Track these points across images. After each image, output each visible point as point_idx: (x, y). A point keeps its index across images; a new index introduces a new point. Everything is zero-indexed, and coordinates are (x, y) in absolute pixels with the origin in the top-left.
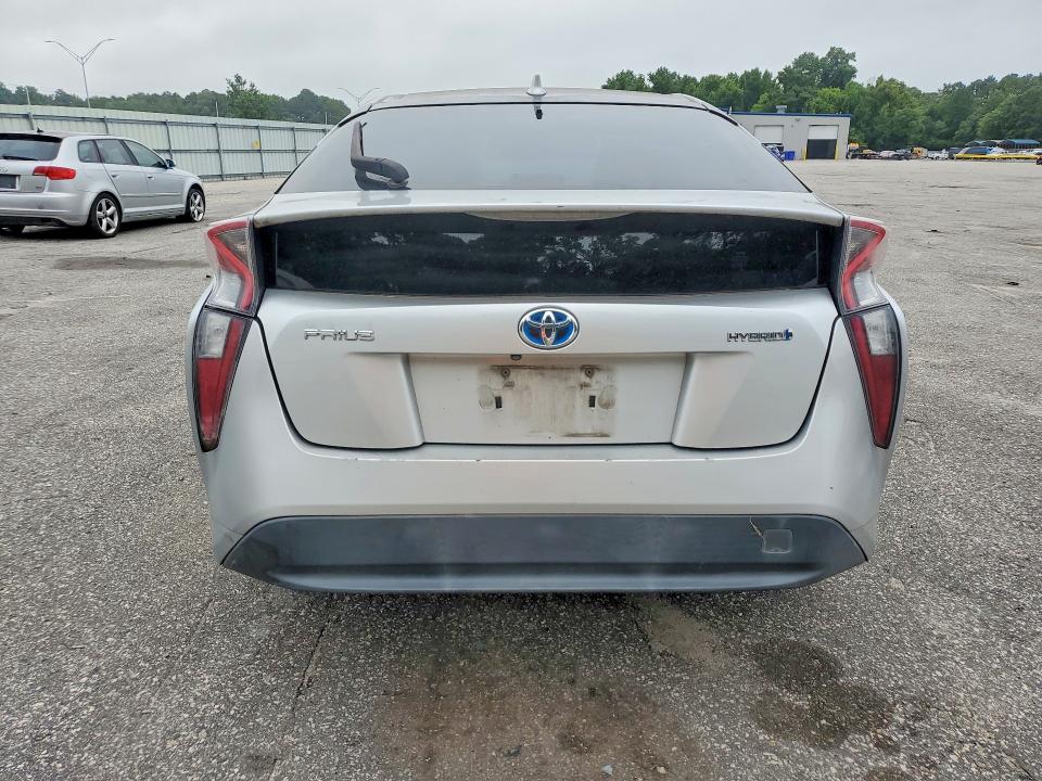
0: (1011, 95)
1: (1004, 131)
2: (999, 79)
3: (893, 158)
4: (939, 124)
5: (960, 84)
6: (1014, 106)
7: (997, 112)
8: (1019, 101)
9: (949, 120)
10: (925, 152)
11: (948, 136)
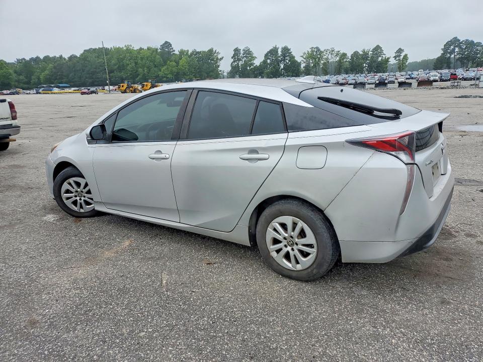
0: (51, 65)
1: (52, 80)
2: (42, 57)
3: (10, 94)
4: (21, 77)
5: (24, 59)
6: (53, 70)
7: (47, 72)
8: (55, 67)
9: (26, 75)
10: (21, 91)
11: (28, 83)
